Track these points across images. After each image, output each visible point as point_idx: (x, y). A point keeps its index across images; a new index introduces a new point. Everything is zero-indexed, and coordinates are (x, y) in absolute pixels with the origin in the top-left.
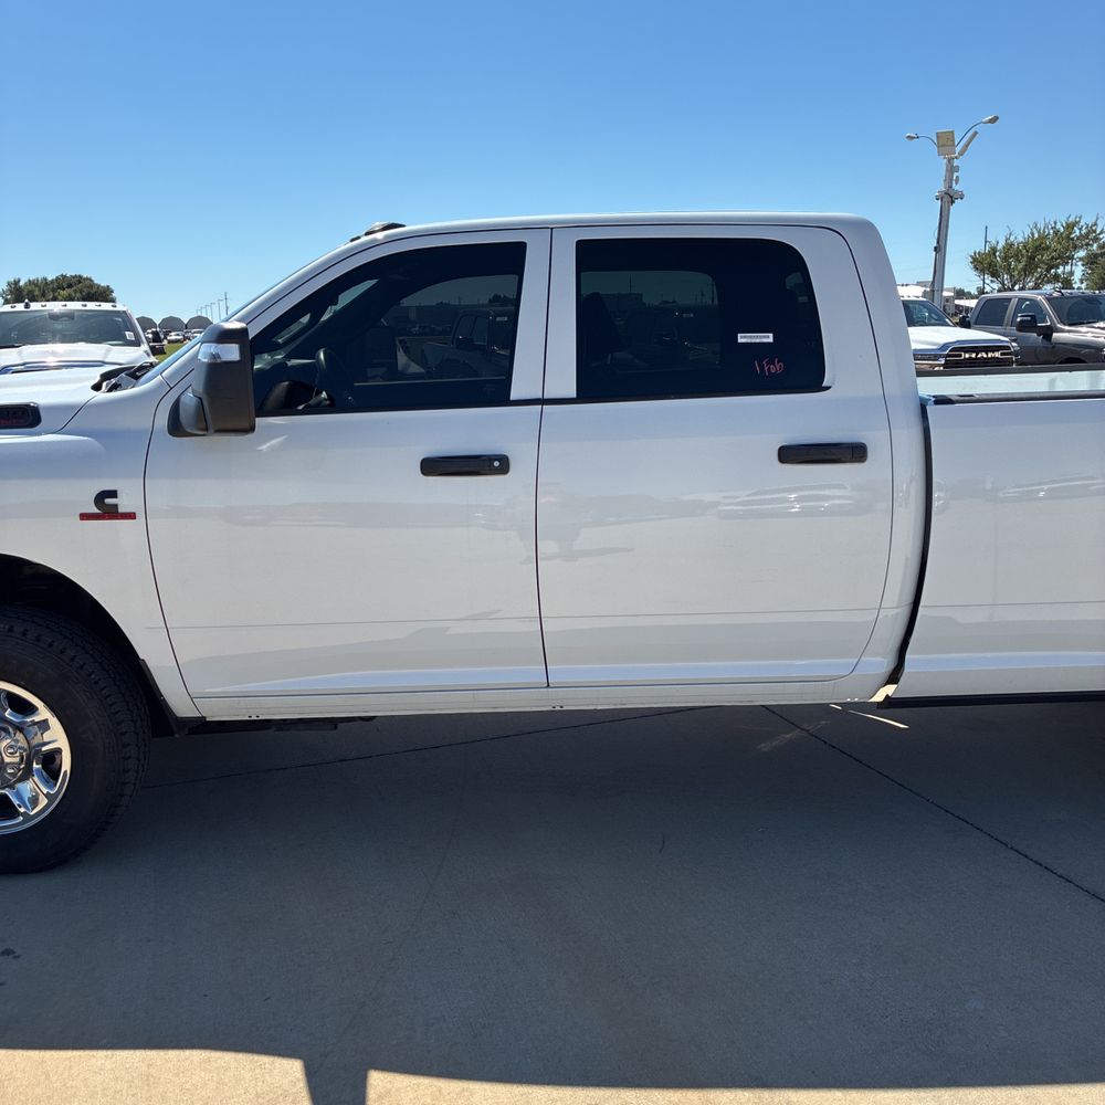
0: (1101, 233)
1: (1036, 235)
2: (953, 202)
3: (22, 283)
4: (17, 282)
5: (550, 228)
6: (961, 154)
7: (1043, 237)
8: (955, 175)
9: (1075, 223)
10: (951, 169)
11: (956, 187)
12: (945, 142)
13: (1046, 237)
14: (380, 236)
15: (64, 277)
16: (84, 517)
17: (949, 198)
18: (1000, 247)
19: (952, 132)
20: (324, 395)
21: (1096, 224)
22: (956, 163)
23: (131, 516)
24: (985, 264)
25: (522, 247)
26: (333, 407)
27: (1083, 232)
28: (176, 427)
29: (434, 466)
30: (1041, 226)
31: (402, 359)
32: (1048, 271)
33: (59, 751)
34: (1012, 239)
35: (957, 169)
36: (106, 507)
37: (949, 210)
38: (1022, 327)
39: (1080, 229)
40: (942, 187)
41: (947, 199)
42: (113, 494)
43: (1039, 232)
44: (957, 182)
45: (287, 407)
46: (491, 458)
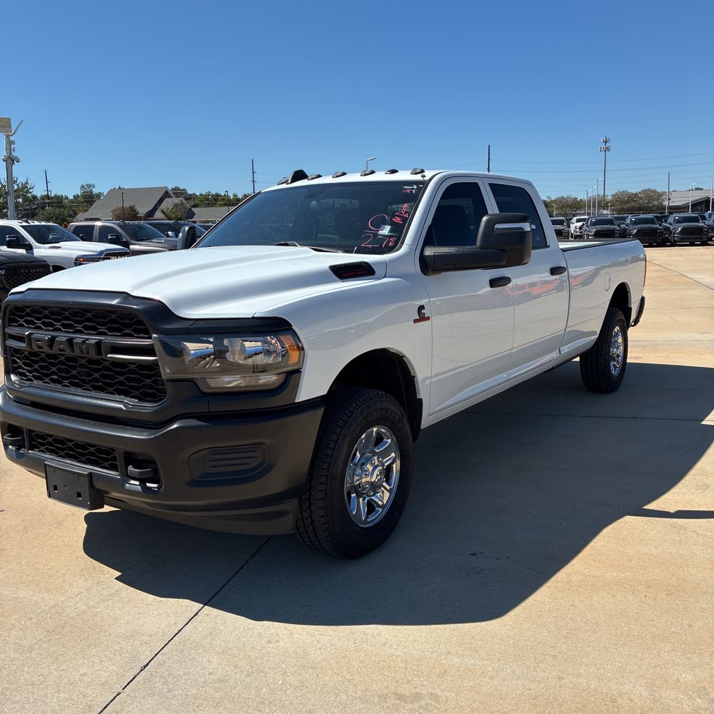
2: (13, 163)
6: (14, 133)
8: (13, 146)
10: (10, 143)
16: (415, 321)
17: (10, 161)
19: (9, 119)
23: (429, 318)
35: (13, 143)
36: (422, 315)
37: (12, 168)
40: (5, 153)
42: (423, 307)
44: (14, 151)
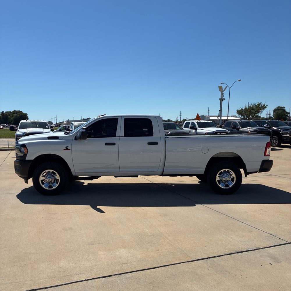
0: (266, 106)
1: (251, 106)
2: (223, 101)
3: (4, 112)
4: (3, 112)
5: (121, 117)
7: (253, 107)
9: (260, 104)
10: (222, 94)
11: (223, 98)
12: (220, 88)
13: (254, 107)
14: (101, 117)
15: (15, 111)
16: (64, 150)
17: (222, 100)
18: (243, 109)
19: (222, 86)
20: (93, 136)
21: (265, 104)
22: (223, 92)
23: (70, 150)
24: (240, 112)
25: (118, 119)
26: (94, 137)
27: (262, 106)
28: (76, 139)
29: (106, 144)
30: (252, 104)
31: (102, 132)
32: (255, 114)
33: (58, 179)
34: (246, 107)
36: (67, 148)
38: (233, 128)
39: (261, 105)
40: (220, 97)
41: (221, 100)
42: (68, 147)
43: (252, 105)
44: (223, 96)
45: (89, 137)
46: (113, 143)
